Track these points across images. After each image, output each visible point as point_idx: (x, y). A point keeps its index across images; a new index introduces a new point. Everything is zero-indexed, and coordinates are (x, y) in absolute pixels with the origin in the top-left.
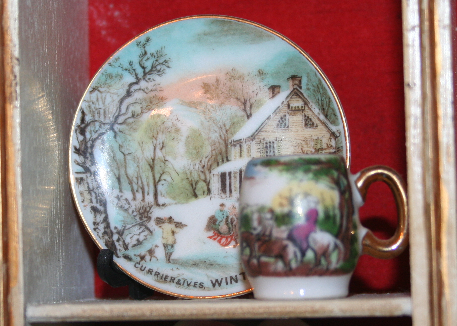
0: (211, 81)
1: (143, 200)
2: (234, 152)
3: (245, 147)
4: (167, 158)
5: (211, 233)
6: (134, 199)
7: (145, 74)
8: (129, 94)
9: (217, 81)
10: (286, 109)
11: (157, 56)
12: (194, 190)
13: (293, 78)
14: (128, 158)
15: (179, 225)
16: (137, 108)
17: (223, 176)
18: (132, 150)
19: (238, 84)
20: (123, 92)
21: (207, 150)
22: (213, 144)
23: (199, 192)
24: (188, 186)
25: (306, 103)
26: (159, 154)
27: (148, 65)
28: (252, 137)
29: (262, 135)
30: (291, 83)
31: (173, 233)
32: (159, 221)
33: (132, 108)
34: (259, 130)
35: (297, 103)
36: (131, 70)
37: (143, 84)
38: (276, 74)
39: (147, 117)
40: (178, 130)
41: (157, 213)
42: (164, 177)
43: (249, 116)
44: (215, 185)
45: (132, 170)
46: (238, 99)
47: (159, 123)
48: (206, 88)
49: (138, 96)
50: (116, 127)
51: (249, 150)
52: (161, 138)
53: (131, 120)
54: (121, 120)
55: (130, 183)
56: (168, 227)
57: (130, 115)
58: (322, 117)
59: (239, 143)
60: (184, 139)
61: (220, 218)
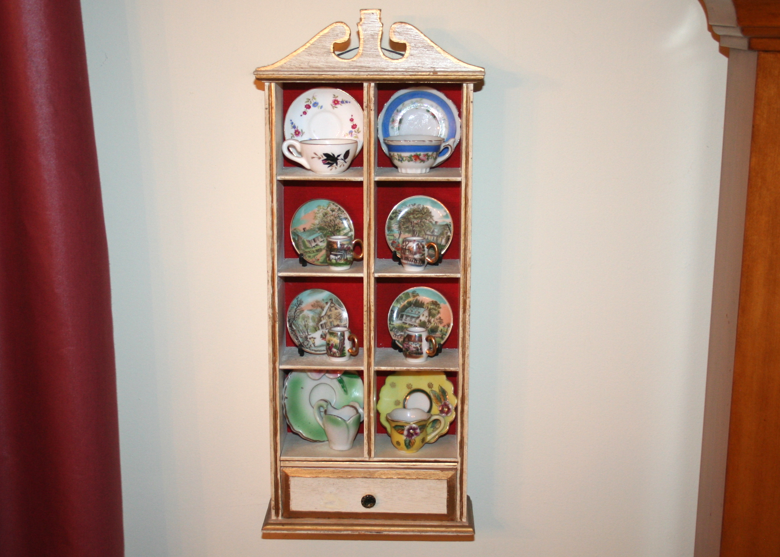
0: (313, 304)
1: (305, 334)
2: (322, 319)
3: (324, 317)
4: (308, 323)
5: (322, 338)
6: (303, 334)
7: (298, 305)
8: (296, 311)
9: (314, 303)
10: (330, 307)
11: (300, 301)
12: (316, 329)
13: (331, 299)
14: (299, 326)
15: (315, 338)
16: (298, 314)
17: (321, 325)
18: (300, 324)
19: (319, 304)
20: (295, 311)
21: (316, 320)
22: (317, 318)
23: (317, 330)
24: (314, 329)
25: (335, 304)
26: (306, 323)
27: (299, 303)
28: (325, 315)
29: (327, 314)
30: (330, 301)
31: (314, 340)
32: (310, 338)
33: (297, 314)
34: (326, 313)
35: (333, 305)
36: (295, 305)
37: (298, 308)
38: (327, 299)
39: (301, 315)
40: (309, 317)
41: (309, 337)
42: (309, 328)
43: (323, 310)
44: (320, 327)
45: (301, 328)
46: (320, 307)
47: (304, 316)
48: (312, 306)
49: (298, 311)
50: (295, 319)
51: (325, 318)
52: (306, 319)
53: (298, 317)
54: (296, 317)
55: (301, 331)
56: (312, 339)
57: (297, 315)
58: (339, 307)
59: (323, 317)
60: (311, 318)
61: (323, 334)
